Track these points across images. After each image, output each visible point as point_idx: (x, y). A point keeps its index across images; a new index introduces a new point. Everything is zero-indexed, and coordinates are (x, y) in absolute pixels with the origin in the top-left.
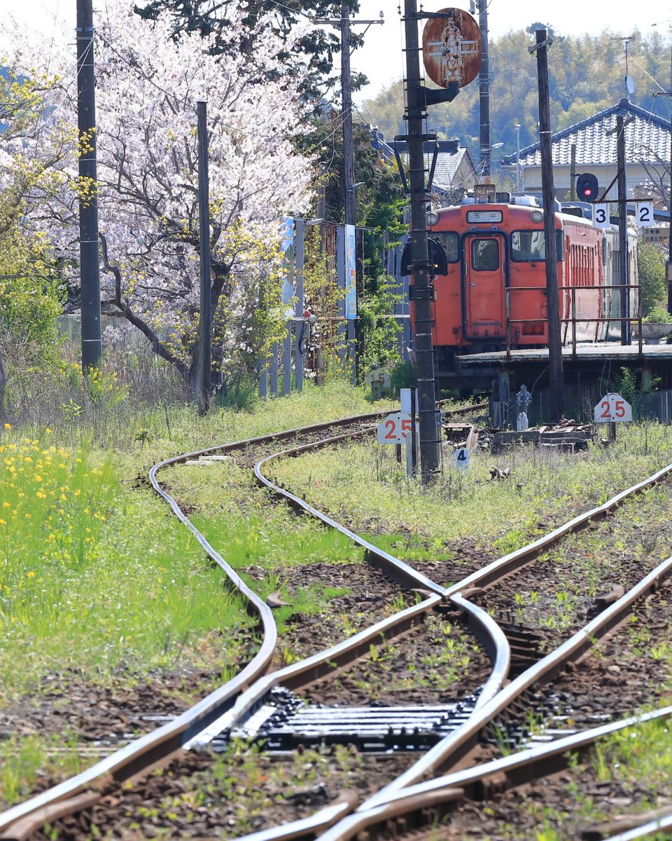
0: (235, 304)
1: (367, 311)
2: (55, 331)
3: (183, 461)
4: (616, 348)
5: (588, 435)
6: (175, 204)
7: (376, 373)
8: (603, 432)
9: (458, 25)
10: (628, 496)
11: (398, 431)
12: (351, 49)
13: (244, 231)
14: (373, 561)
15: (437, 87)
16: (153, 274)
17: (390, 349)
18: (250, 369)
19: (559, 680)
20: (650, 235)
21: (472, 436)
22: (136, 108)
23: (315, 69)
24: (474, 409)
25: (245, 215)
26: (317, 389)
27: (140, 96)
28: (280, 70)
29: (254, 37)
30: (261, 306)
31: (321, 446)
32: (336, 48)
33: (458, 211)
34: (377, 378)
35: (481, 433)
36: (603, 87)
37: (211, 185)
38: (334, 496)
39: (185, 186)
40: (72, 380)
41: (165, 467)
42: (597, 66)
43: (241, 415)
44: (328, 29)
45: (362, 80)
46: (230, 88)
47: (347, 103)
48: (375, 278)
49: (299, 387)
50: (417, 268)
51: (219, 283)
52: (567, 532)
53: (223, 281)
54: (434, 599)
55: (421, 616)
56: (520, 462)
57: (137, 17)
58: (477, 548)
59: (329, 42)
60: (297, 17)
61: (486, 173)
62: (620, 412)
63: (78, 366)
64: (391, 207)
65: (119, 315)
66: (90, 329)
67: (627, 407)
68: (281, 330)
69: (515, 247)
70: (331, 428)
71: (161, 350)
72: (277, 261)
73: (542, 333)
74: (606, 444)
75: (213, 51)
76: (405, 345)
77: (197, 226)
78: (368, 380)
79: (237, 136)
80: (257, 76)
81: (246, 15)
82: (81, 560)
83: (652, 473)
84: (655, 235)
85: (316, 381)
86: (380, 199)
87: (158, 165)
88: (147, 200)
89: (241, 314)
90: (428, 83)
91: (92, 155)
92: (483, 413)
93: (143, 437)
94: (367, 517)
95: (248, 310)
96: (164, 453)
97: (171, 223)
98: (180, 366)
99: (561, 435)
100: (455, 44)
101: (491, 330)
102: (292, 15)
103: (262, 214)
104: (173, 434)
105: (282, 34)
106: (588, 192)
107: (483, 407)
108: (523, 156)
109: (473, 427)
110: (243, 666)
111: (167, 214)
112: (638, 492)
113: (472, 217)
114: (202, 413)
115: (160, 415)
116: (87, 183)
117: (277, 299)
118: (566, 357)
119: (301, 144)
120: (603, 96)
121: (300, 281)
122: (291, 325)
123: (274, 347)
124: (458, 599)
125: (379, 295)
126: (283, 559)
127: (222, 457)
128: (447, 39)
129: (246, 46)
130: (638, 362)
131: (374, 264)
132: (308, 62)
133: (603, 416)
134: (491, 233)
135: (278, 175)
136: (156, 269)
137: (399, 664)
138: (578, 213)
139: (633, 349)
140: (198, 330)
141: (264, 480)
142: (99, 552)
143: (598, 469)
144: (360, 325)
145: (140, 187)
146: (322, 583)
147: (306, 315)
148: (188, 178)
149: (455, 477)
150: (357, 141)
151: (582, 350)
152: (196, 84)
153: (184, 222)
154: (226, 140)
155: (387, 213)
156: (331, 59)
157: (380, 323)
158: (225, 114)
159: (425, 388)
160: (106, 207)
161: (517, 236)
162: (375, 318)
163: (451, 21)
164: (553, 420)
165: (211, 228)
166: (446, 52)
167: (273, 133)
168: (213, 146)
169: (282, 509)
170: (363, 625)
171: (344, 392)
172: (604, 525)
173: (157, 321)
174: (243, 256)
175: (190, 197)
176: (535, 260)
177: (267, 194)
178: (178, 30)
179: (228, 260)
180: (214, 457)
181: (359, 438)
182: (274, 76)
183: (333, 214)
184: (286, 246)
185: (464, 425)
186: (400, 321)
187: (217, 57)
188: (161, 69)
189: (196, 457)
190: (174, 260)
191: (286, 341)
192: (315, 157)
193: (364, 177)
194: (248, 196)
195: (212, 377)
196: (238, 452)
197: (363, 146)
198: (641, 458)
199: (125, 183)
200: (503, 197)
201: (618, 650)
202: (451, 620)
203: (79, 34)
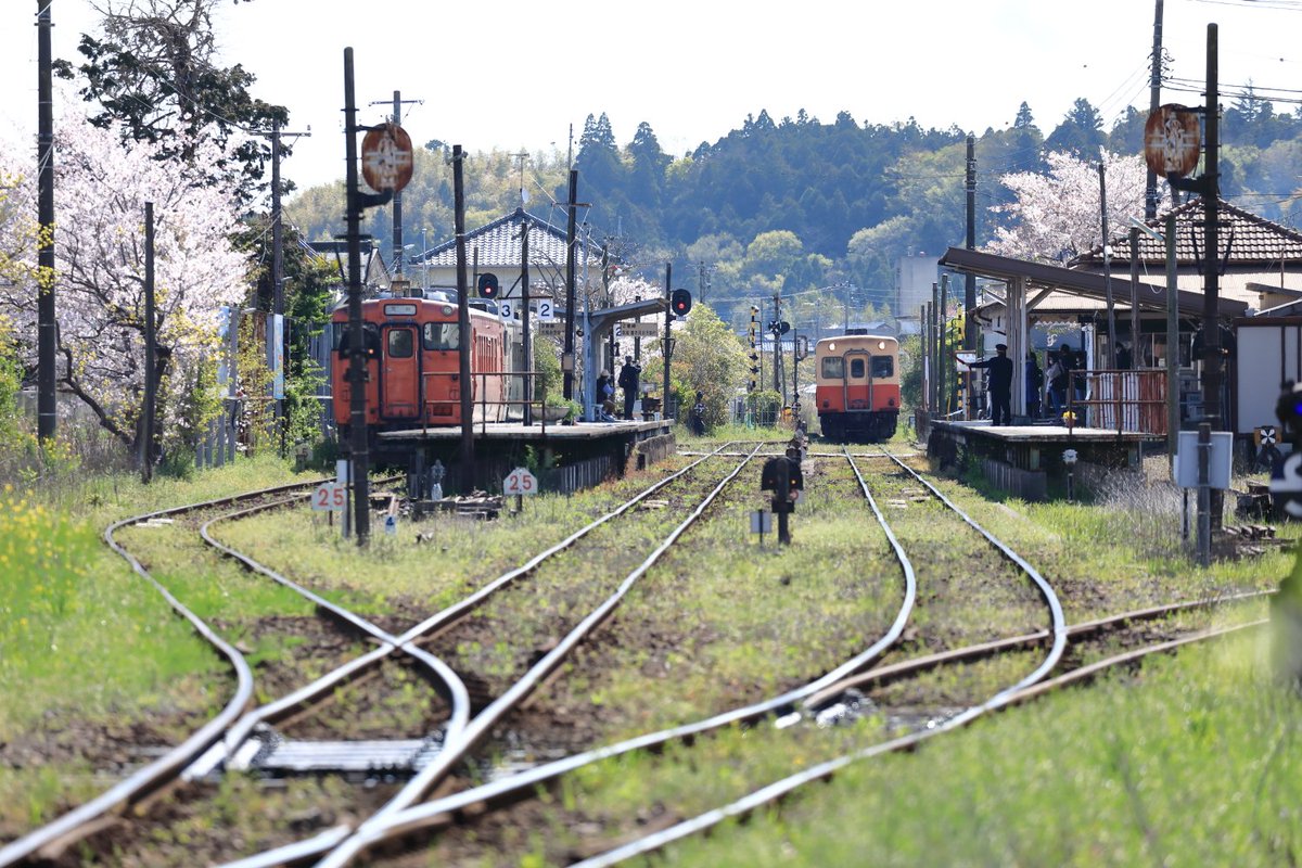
0: (175, 383)
1: (293, 391)
2: (11, 405)
3: (133, 523)
4: (518, 428)
5: (499, 505)
6: (123, 293)
7: (300, 447)
8: (511, 504)
9: (393, 137)
10: (545, 560)
11: (331, 499)
12: (281, 158)
13: (185, 318)
14: (324, 613)
15: (372, 192)
16: (101, 355)
17: (312, 426)
18: (188, 442)
19: (514, 721)
20: (545, 329)
21: (393, 505)
22: (88, 206)
23: (248, 175)
24: (390, 481)
25: (185, 304)
26: (247, 460)
27: (91, 195)
28: (217, 176)
29: (195, 146)
30: (199, 385)
31: (258, 511)
32: (267, 157)
33: (377, 304)
34: (301, 453)
35: (402, 502)
36: (494, 198)
37: (157, 277)
38: (278, 556)
39: (132, 277)
40: (29, 449)
41: (119, 528)
42: (488, 179)
43: (180, 483)
44: (261, 140)
45: (291, 186)
46: (174, 191)
47: (277, 206)
48: (300, 362)
49: (231, 458)
50: (354, 353)
51: (162, 364)
52: (495, 590)
53: (165, 362)
54: (386, 649)
55: (377, 664)
56: (441, 527)
57: (91, 125)
58: (416, 604)
59: (261, 151)
60: (233, 128)
61: (398, 271)
62: (527, 485)
63: (34, 437)
64: (315, 299)
65: (70, 391)
66: (46, 404)
67: (534, 480)
68: (217, 408)
69: (428, 337)
70: (264, 496)
71: (108, 424)
72: (215, 346)
73: (451, 414)
74: (515, 514)
75: (158, 157)
76: (326, 423)
77: (143, 314)
78: (292, 454)
79: (180, 234)
80: (198, 181)
81: (189, 126)
82: (61, 609)
83: (562, 539)
84: (549, 329)
85: (247, 453)
86: (305, 292)
87: (108, 258)
88: (98, 290)
89: (180, 392)
90: (365, 188)
91: (51, 247)
92: (398, 484)
93: (95, 501)
94: (310, 575)
95: (187, 390)
96: (113, 516)
97: (119, 310)
98: (126, 439)
99: (475, 504)
100: (390, 153)
101: (406, 411)
102: (228, 127)
103: (201, 303)
104: (120, 500)
105: (221, 143)
106: (489, 290)
107: (399, 479)
108: (429, 257)
109: (394, 496)
110: (225, 706)
111: (115, 302)
112: (553, 555)
113: (389, 310)
114: (146, 481)
115: (109, 481)
116: (47, 271)
117: (214, 379)
118: (477, 435)
119: (239, 242)
120: (493, 206)
121: (233, 364)
122: (226, 404)
123: (210, 423)
124: (410, 648)
125: (303, 378)
126: (242, 611)
127: (169, 521)
128: (382, 150)
129: (189, 153)
130: (541, 441)
131: (300, 350)
132: (242, 170)
133: (512, 488)
134: (405, 324)
135: (216, 269)
136: (105, 352)
137: (364, 705)
138: (482, 308)
139: (535, 429)
140: (142, 406)
141: (212, 541)
142: (77, 603)
143: (514, 535)
144: (286, 405)
145: (91, 278)
146: (281, 633)
147: (239, 394)
148: (135, 270)
149: (387, 540)
150: (285, 240)
151: (492, 429)
152: (143, 187)
153: (131, 309)
154: (170, 236)
155: (312, 305)
156: (262, 167)
157: (304, 404)
158: (168, 213)
159: (359, 461)
160: (62, 295)
161: (428, 328)
162: (300, 399)
163: (386, 134)
164: (466, 492)
165: (156, 316)
166: (382, 162)
167: (211, 232)
168: (157, 241)
169: (232, 566)
170: (324, 671)
171: (272, 464)
172: (526, 585)
173: (105, 397)
174: (184, 340)
175: (137, 287)
176: (446, 349)
177: (206, 286)
178: (125, 137)
179: (171, 343)
180: (162, 520)
181: (291, 505)
182: (212, 181)
183: (263, 305)
184: (222, 331)
185: (386, 495)
186: (321, 401)
187: (163, 162)
188: (111, 173)
189: (145, 520)
190: (120, 343)
191: (221, 418)
192: (251, 252)
193: (292, 272)
194: (189, 288)
195: (154, 449)
196: (183, 516)
197: (290, 245)
198: (550, 527)
199: (77, 274)
200: (417, 293)
201: (560, 694)
202: (403, 666)
203: (40, 139)
